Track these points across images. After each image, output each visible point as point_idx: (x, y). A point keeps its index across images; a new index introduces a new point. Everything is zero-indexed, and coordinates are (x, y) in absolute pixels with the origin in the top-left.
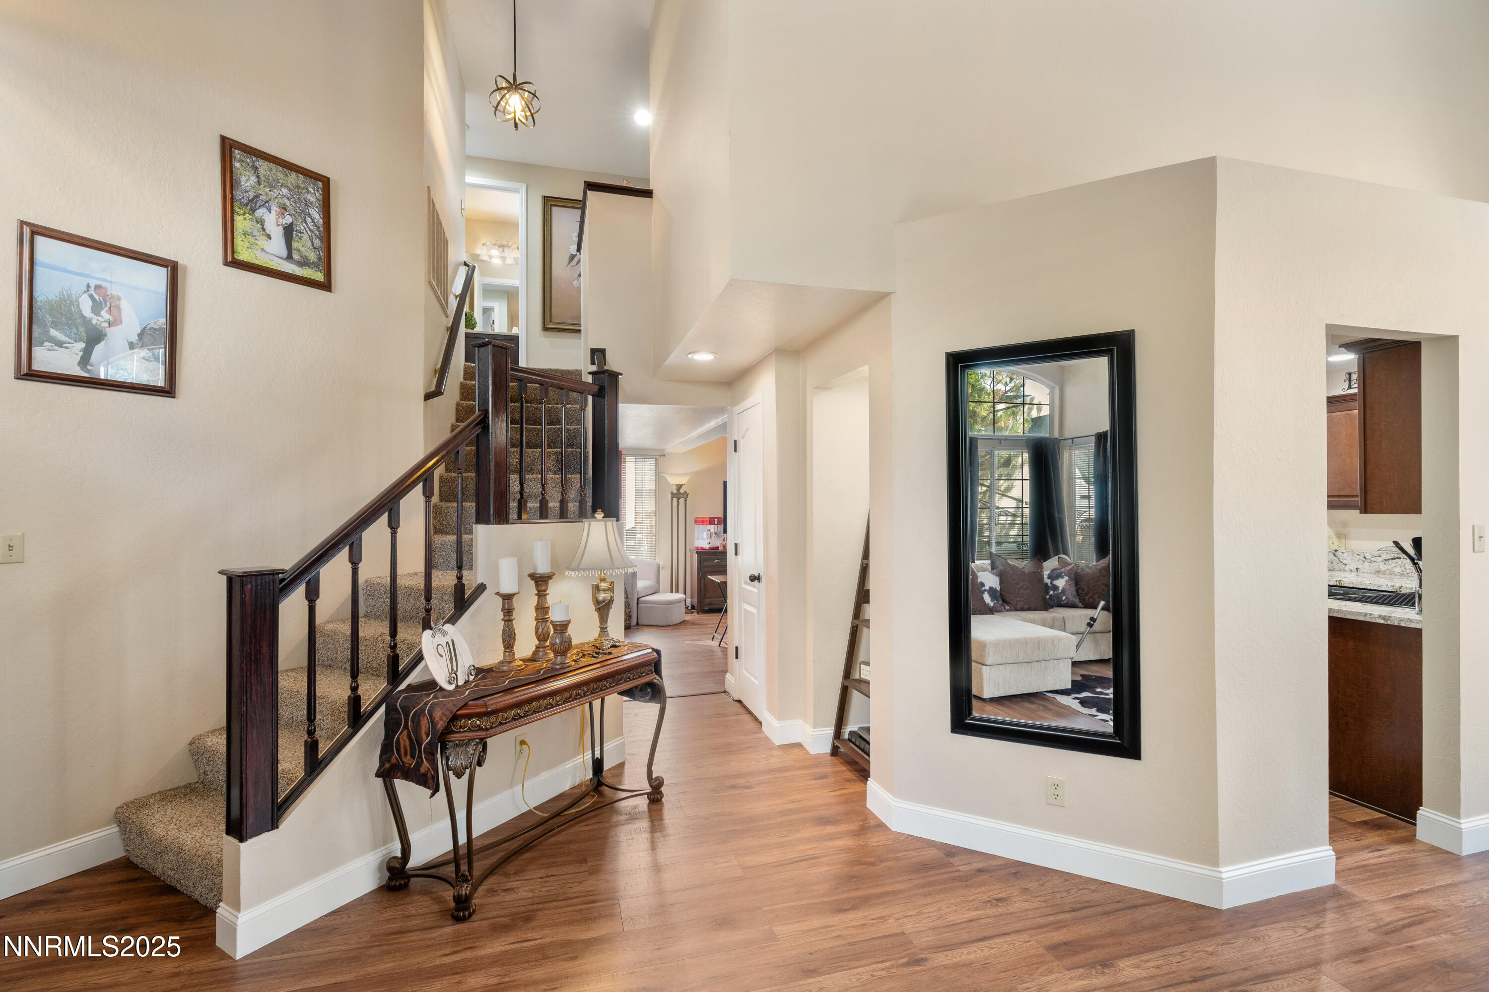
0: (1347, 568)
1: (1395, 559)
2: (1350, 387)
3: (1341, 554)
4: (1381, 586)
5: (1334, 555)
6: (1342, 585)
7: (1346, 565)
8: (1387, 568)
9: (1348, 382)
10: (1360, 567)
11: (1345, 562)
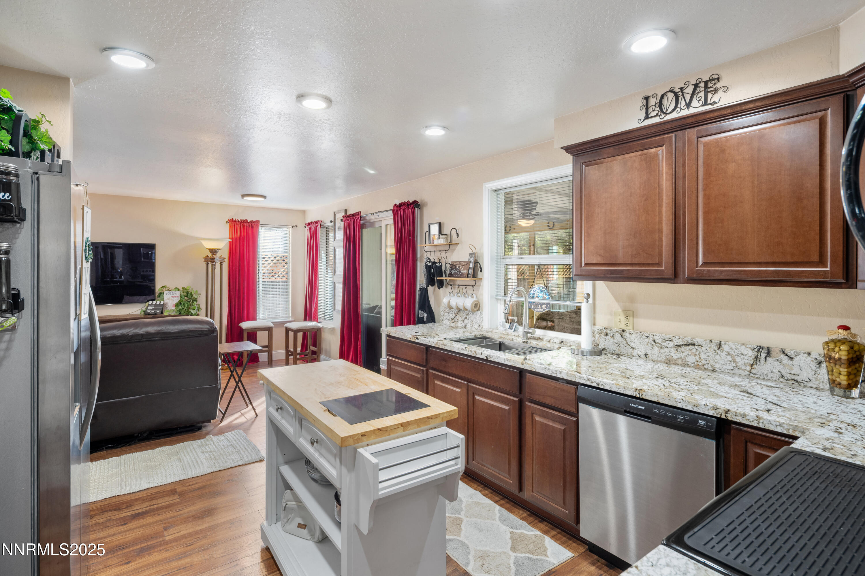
0: (635, 353)
1: (688, 345)
2: (647, 117)
3: (629, 335)
4: (698, 406)
5: (622, 336)
6: (644, 397)
7: (634, 348)
8: (679, 357)
9: (644, 110)
10: (649, 352)
11: (632, 345)
